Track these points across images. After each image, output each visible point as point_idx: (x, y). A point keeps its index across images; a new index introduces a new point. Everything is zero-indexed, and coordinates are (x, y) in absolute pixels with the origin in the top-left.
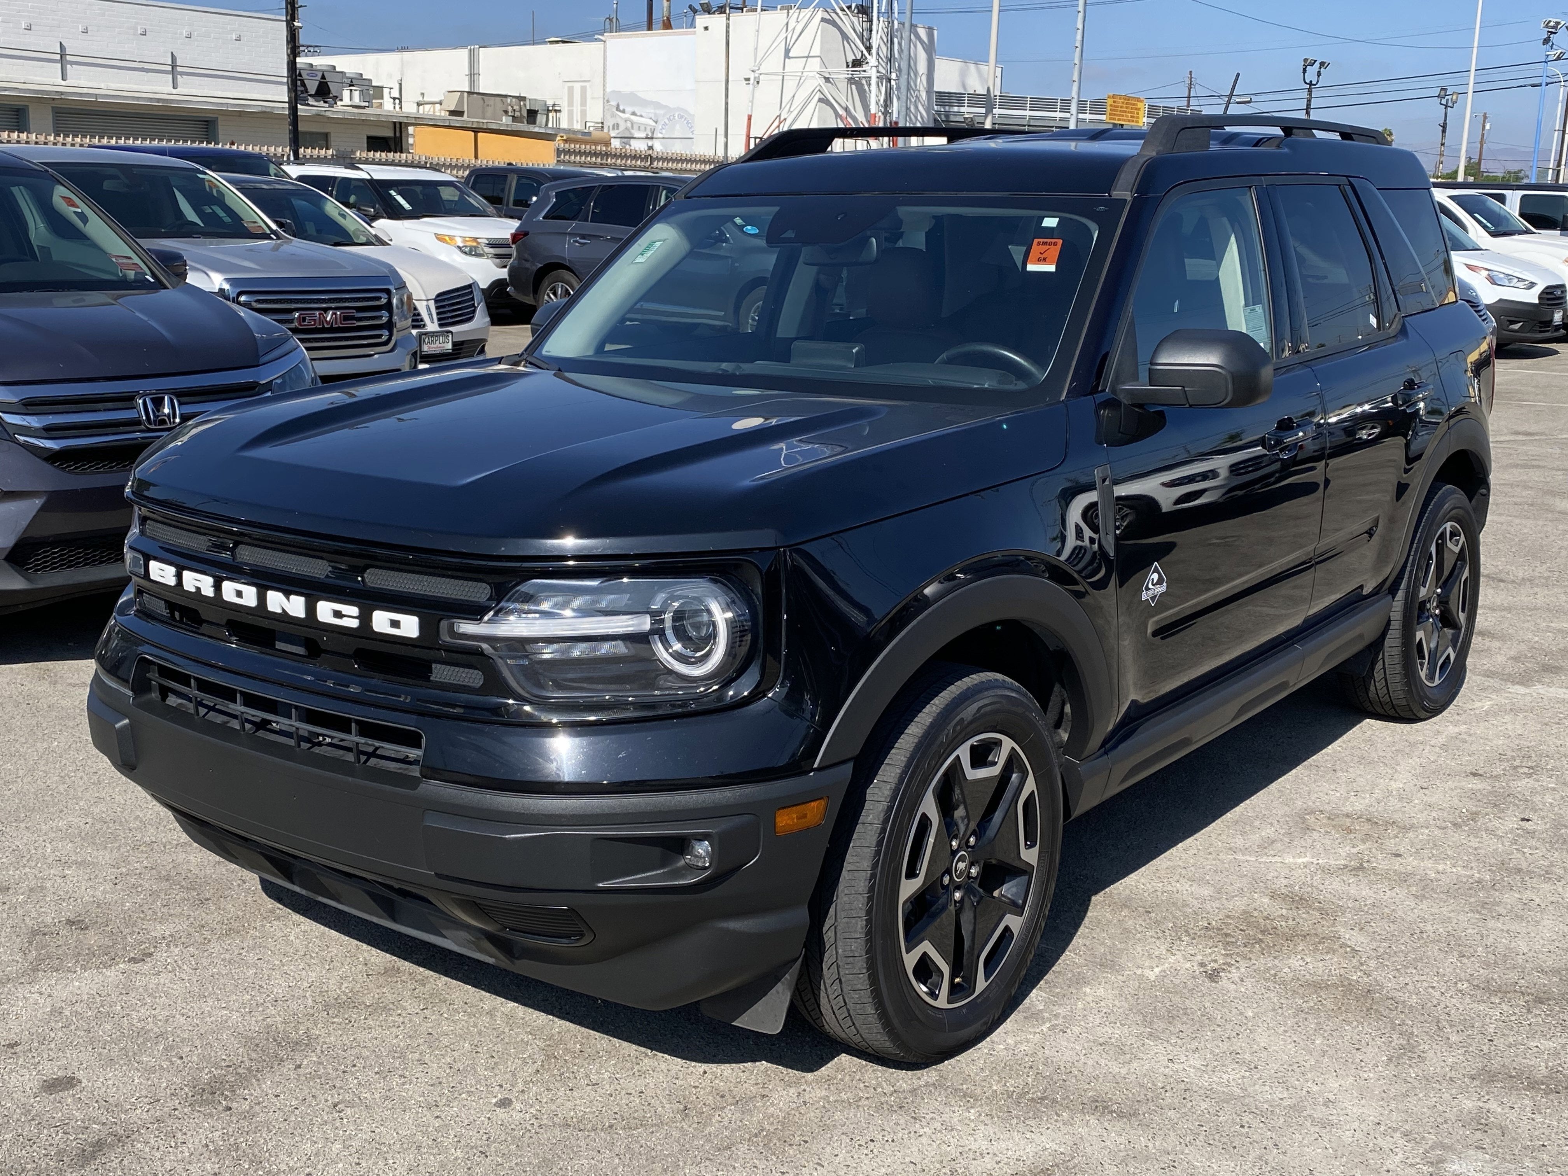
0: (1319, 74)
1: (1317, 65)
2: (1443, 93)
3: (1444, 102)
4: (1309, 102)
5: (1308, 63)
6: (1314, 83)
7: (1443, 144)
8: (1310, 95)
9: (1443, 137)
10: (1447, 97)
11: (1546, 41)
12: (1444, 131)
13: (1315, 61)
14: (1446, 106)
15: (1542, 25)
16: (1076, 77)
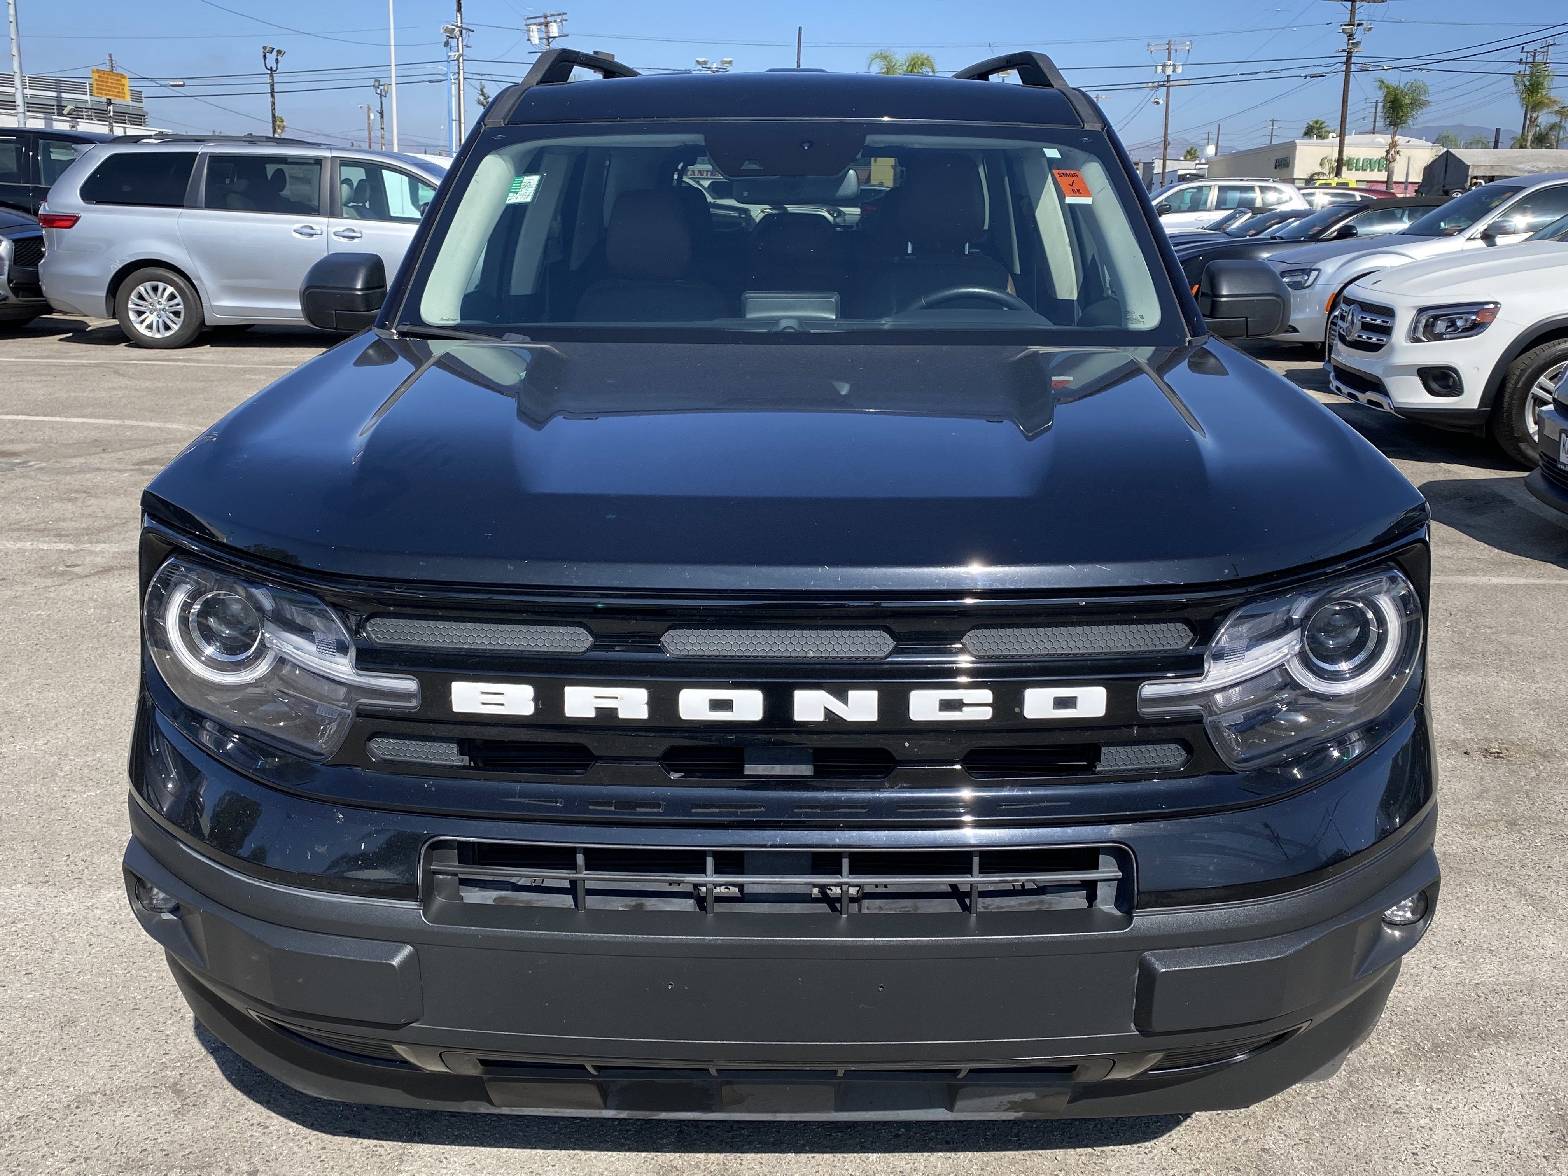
0: (277, 61)
1: (275, 52)
2: (377, 84)
3: (379, 91)
4: (272, 85)
5: (267, 51)
6: (274, 69)
7: (383, 129)
8: (273, 80)
9: (382, 122)
10: (381, 87)
11: (447, 44)
12: (382, 117)
13: (273, 49)
14: (381, 96)
15: (442, 31)
16: (15, 51)
